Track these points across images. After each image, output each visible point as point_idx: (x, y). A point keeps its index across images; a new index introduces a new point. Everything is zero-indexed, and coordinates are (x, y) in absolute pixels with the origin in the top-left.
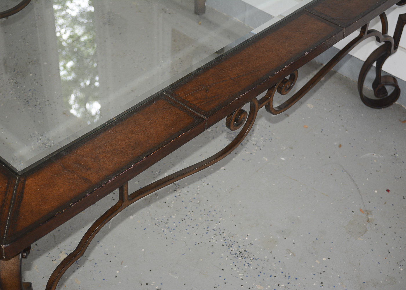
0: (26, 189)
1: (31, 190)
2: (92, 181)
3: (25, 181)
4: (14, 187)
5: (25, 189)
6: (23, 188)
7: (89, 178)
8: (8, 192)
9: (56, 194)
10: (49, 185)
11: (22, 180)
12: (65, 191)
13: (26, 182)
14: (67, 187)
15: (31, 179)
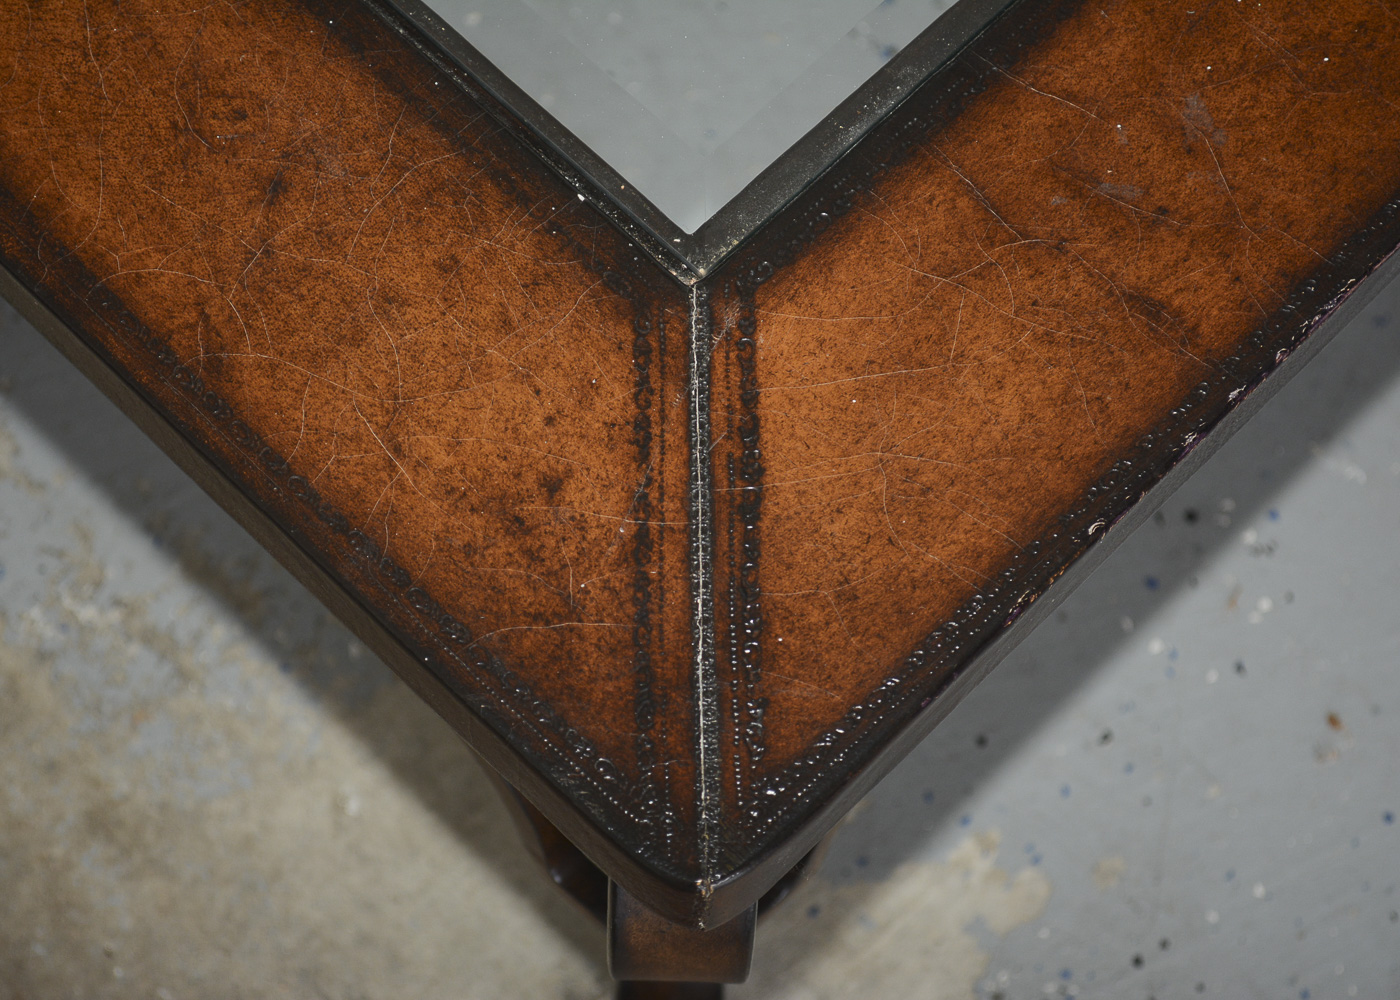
0: (772, 400)
1: (804, 411)
2: (1204, 328)
3: (749, 325)
4: (688, 380)
5: (763, 399)
6: (750, 398)
7: (1176, 303)
8: (655, 430)
9: (979, 443)
10: (921, 365)
11: (730, 318)
12: (1032, 416)
13: (761, 340)
14: (1044, 382)
15: (790, 313)
